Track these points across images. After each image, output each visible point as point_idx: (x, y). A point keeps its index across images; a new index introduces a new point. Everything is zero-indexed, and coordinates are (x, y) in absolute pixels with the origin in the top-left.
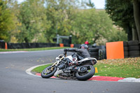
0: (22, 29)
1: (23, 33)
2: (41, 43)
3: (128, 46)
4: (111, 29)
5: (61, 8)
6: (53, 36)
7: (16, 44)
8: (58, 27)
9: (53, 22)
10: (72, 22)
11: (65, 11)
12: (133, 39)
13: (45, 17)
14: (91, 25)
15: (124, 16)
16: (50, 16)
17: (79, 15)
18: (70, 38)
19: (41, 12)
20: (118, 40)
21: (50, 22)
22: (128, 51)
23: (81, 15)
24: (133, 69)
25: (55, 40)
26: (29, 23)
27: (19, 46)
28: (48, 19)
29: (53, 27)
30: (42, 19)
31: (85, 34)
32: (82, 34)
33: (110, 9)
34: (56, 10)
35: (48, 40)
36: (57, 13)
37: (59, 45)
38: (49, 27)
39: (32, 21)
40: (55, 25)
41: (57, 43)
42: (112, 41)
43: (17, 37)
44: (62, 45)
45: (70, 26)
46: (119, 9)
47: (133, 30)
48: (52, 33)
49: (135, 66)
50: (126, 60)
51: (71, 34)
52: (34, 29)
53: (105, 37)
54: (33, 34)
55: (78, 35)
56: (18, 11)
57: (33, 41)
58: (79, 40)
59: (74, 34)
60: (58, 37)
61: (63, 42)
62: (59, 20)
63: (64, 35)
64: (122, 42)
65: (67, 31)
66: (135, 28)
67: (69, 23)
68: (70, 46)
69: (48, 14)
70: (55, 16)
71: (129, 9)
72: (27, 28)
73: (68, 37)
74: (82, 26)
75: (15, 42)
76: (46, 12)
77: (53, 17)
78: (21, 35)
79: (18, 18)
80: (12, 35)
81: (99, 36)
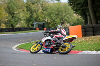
0: (9, 18)
1: (10, 21)
2: (23, 28)
3: (85, 28)
4: (73, 16)
5: (36, 2)
6: (31, 23)
7: (5, 29)
8: (35, 16)
9: (31, 13)
10: (44, 12)
11: (39, 5)
12: (89, 23)
13: (25, 9)
14: (58, 14)
15: (81, 7)
16: (29, 9)
17: (49, 8)
18: (43, 23)
19: (22, 6)
20: (78, 25)
21: (29, 13)
22: (85, 32)
23: (51, 7)
24: (89, 44)
25: (33, 25)
26: (13, 14)
27: (7, 30)
28: (27, 10)
29: (31, 16)
30: (23, 11)
31: (54, 21)
32: (52, 21)
33: (71, 2)
34: (33, 4)
35: (28, 25)
36: (33, 6)
37: (35, 29)
38: (28, 16)
39: (16, 12)
40: (32, 15)
41: (35, 27)
42: (73, 25)
43: (5, 24)
44: (37, 29)
45: (43, 16)
46: (78, 2)
47: (88, 17)
48: (30, 21)
49: (90, 42)
50: (84, 39)
51: (44, 21)
52: (18, 18)
53: (68, 23)
54: (17, 21)
55: (49, 21)
56: (6, 5)
57: (17, 26)
58: (50, 25)
59: (46, 21)
60: (35, 23)
61: (39, 27)
62: (35, 11)
63: (39, 22)
64: (80, 26)
65: (41, 19)
66: (90, 15)
67: (43, 13)
68: (43, 30)
69: (27, 7)
70: (32, 8)
71: (85, 2)
72: (13, 17)
73: (42, 23)
74: (52, 15)
75: (4, 28)
76: (26, 5)
77: (31, 9)
78: (8, 22)
79: (6, 10)
80: (2, 22)
81: (64, 22)
